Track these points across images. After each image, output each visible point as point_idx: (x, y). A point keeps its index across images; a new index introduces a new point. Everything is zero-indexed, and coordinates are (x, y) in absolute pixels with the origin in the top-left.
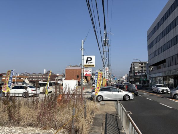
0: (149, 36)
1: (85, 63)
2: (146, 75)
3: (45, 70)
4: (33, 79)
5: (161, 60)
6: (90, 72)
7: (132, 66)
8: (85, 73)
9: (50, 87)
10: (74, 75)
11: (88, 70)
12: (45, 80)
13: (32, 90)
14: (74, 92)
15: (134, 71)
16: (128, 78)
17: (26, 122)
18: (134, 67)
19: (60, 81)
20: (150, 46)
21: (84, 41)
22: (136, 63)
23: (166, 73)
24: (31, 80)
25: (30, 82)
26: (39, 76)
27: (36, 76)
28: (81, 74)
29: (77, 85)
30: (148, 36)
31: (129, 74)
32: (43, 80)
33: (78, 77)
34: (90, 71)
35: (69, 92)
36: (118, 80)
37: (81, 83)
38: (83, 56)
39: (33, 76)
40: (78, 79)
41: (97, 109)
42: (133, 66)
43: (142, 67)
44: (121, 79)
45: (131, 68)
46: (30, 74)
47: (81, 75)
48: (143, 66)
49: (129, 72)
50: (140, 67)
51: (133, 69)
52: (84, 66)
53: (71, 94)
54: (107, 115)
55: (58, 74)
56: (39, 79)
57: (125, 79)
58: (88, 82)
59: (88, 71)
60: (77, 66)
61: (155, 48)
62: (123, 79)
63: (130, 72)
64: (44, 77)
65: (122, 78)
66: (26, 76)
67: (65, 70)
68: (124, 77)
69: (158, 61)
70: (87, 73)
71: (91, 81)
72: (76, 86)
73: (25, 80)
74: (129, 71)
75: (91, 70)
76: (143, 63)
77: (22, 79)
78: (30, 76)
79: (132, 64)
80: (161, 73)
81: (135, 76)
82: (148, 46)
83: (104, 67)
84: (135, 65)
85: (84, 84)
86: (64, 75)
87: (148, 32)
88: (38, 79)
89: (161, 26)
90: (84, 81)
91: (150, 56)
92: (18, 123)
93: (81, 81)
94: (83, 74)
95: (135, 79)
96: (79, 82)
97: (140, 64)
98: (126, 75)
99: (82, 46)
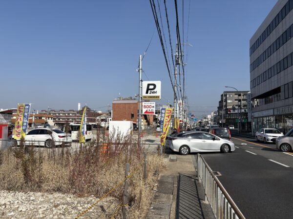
0: (253, 49)
1: (144, 94)
2: (246, 114)
4: (61, 120)
5: (273, 88)
6: (152, 109)
7: (222, 98)
8: (144, 110)
9: (88, 132)
10: (127, 113)
11: (149, 105)
12: (79, 121)
13: (59, 136)
14: (126, 139)
15: (226, 106)
16: (215, 117)
17: (52, 185)
18: (226, 101)
19: (104, 122)
20: (254, 65)
21: (143, 57)
22: (230, 94)
23: (281, 110)
24: (57, 121)
25: (56, 123)
26: (71, 115)
27: (65, 114)
28: (139, 111)
29: (131, 128)
30: (251, 48)
31: (218, 112)
32: (77, 121)
33: (133, 115)
34: (153, 107)
35: (118, 139)
36: (200, 121)
37: (138, 125)
38: (142, 81)
39: (61, 115)
40: (133, 119)
41: (164, 167)
42: (224, 98)
43: (240, 101)
44: (204, 120)
45: (221, 102)
46: (55, 111)
47: (139, 113)
48: (241, 98)
49: (218, 108)
50: (236, 100)
51: (224, 103)
52: (143, 98)
53: (121, 142)
54: (180, 176)
55: (100, 112)
56: (70, 120)
57: (211, 120)
58: (149, 124)
59: (149, 107)
60: (131, 98)
61: (263, 67)
62: (207, 120)
63: (220, 108)
64: (77, 116)
65: (205, 118)
66: (50, 114)
67: (112, 105)
68: (209, 116)
69: (268, 91)
70: (148, 109)
71: (154, 123)
72: (130, 131)
73: (48, 121)
74: (218, 106)
75: (154, 105)
76: (242, 94)
77: (43, 118)
78: (56, 114)
79: (222, 96)
80: (272, 110)
81: (228, 115)
82: (251, 65)
83: (175, 101)
84: (228, 96)
85: (143, 128)
86: (111, 113)
87: (251, 41)
88: (68, 119)
90: (143, 123)
91: (254, 83)
92: (39, 187)
93: (139, 122)
94: (142, 111)
95: (227, 120)
96: (134, 124)
97: (236, 94)
98: (212, 113)
99: (139, 65)
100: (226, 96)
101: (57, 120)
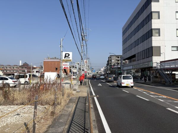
0: (124, 33)
3: (21, 62)
4: (8, 71)
12: (21, 72)
13: (13, 81)
14: (54, 81)
15: (111, 63)
16: (105, 70)
18: (111, 60)
20: (124, 42)
22: (113, 57)
25: (5, 74)
26: (15, 68)
27: (11, 68)
29: (56, 76)
31: (107, 66)
32: (19, 72)
33: (57, 69)
34: (68, 65)
36: (97, 72)
38: (62, 52)
39: (8, 68)
40: (57, 71)
44: (99, 71)
45: (108, 61)
46: (3, 66)
47: (60, 68)
48: (119, 59)
50: (116, 60)
51: (110, 62)
55: (35, 66)
56: (15, 71)
57: (103, 71)
58: (67, 74)
59: (66, 65)
60: (56, 58)
61: (129, 43)
62: (101, 71)
64: (20, 69)
68: (102, 69)
71: (70, 73)
74: (107, 63)
76: (119, 57)
78: (4, 67)
79: (109, 58)
83: (82, 61)
85: (63, 76)
86: (42, 67)
88: (13, 71)
89: (133, 25)
91: (124, 51)
94: (62, 67)
96: (58, 74)
97: (116, 57)
98: (104, 67)
99: (61, 44)
100: (111, 58)
101: (5, 71)
